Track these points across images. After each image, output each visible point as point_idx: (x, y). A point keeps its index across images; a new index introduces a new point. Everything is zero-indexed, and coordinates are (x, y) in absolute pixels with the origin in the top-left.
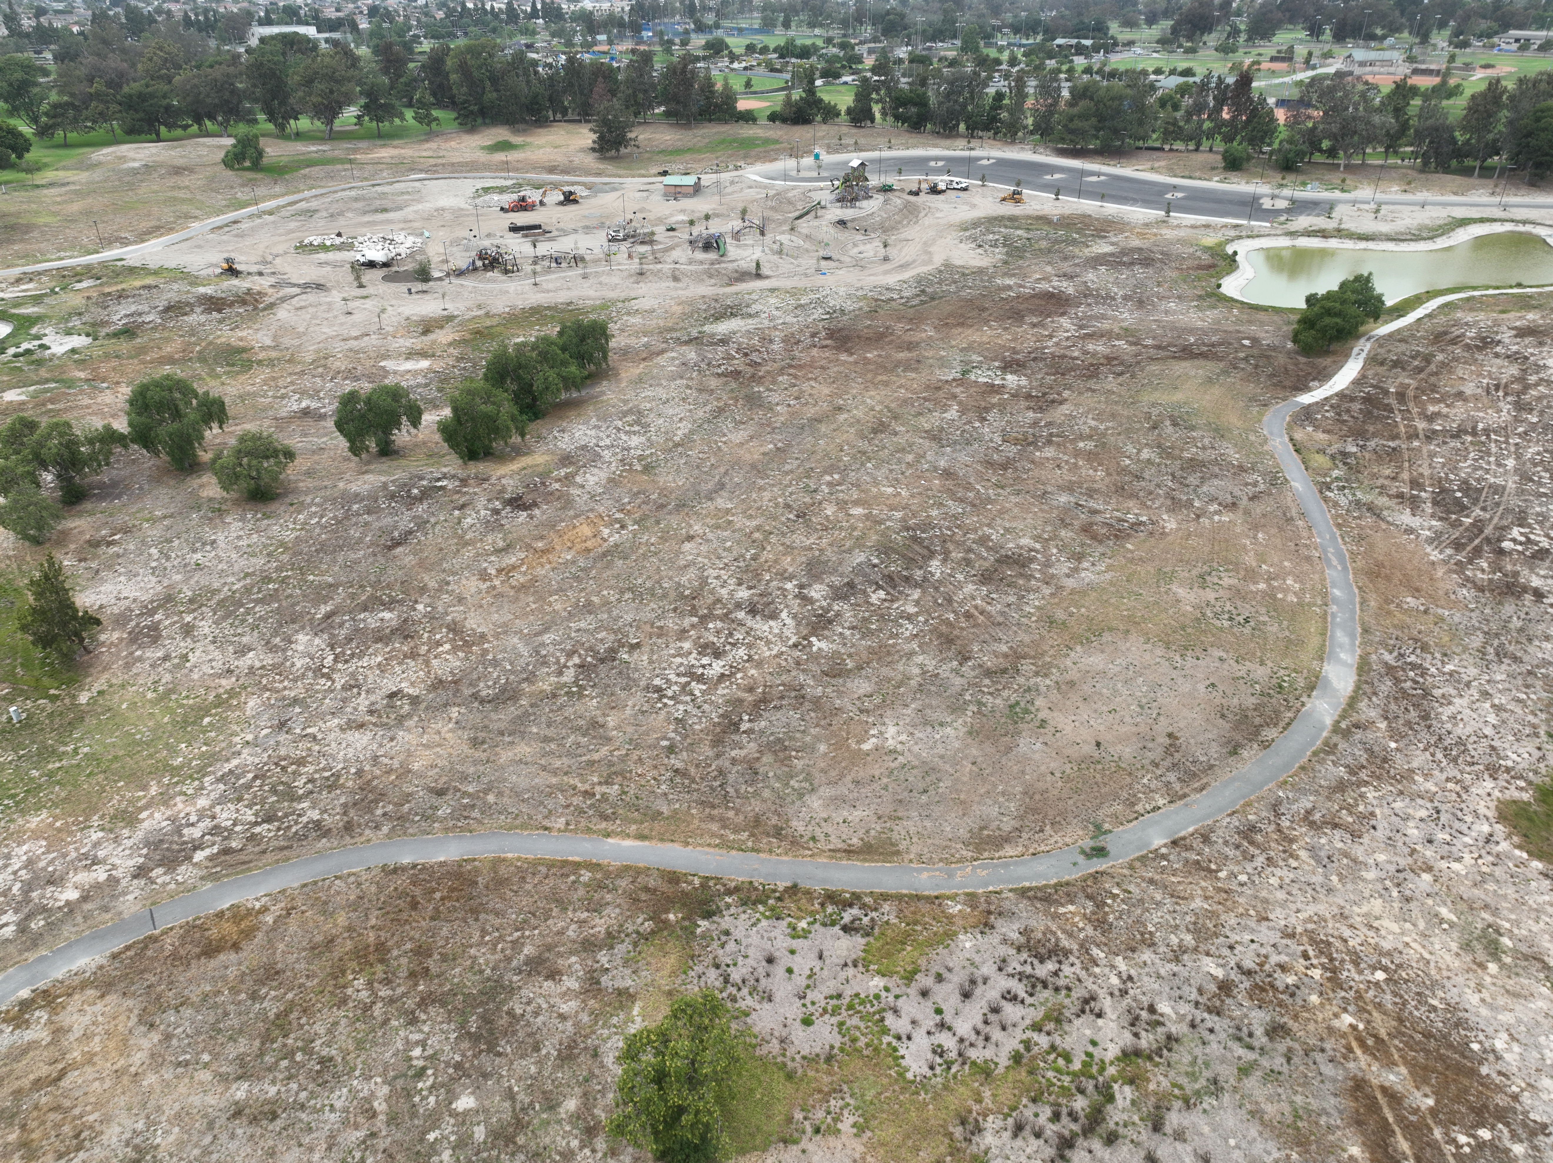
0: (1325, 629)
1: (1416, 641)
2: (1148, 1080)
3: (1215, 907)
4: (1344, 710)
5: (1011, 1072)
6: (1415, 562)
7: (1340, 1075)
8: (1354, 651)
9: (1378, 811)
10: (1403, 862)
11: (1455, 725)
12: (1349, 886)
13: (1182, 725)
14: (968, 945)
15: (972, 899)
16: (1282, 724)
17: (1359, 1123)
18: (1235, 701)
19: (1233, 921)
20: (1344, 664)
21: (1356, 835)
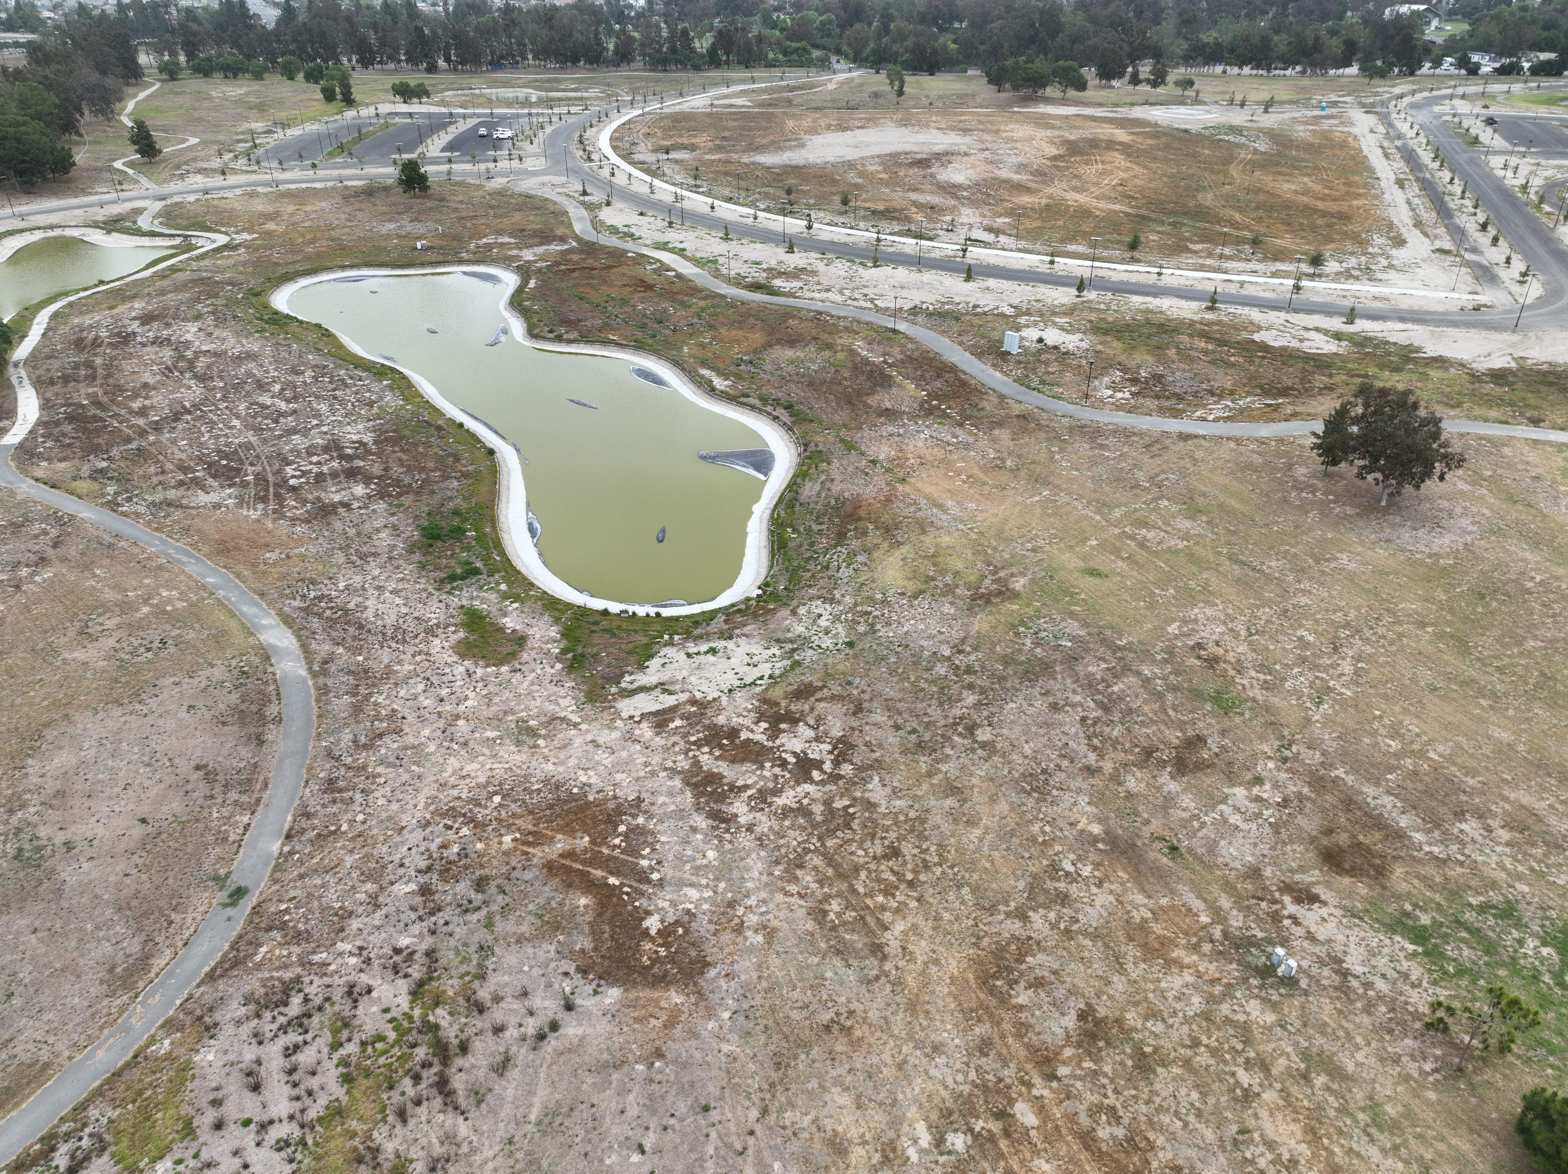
0: (230, 611)
1: (303, 580)
2: (444, 992)
3: (364, 851)
4: (306, 658)
5: (355, 1092)
6: (244, 525)
7: (535, 872)
8: (269, 614)
9: (395, 706)
10: (441, 724)
11: (383, 619)
12: (427, 765)
13: (199, 753)
14: (210, 1057)
15: (170, 1025)
16: (274, 698)
17: (570, 886)
18: (222, 706)
19: (385, 849)
20: (271, 627)
21: (398, 732)
